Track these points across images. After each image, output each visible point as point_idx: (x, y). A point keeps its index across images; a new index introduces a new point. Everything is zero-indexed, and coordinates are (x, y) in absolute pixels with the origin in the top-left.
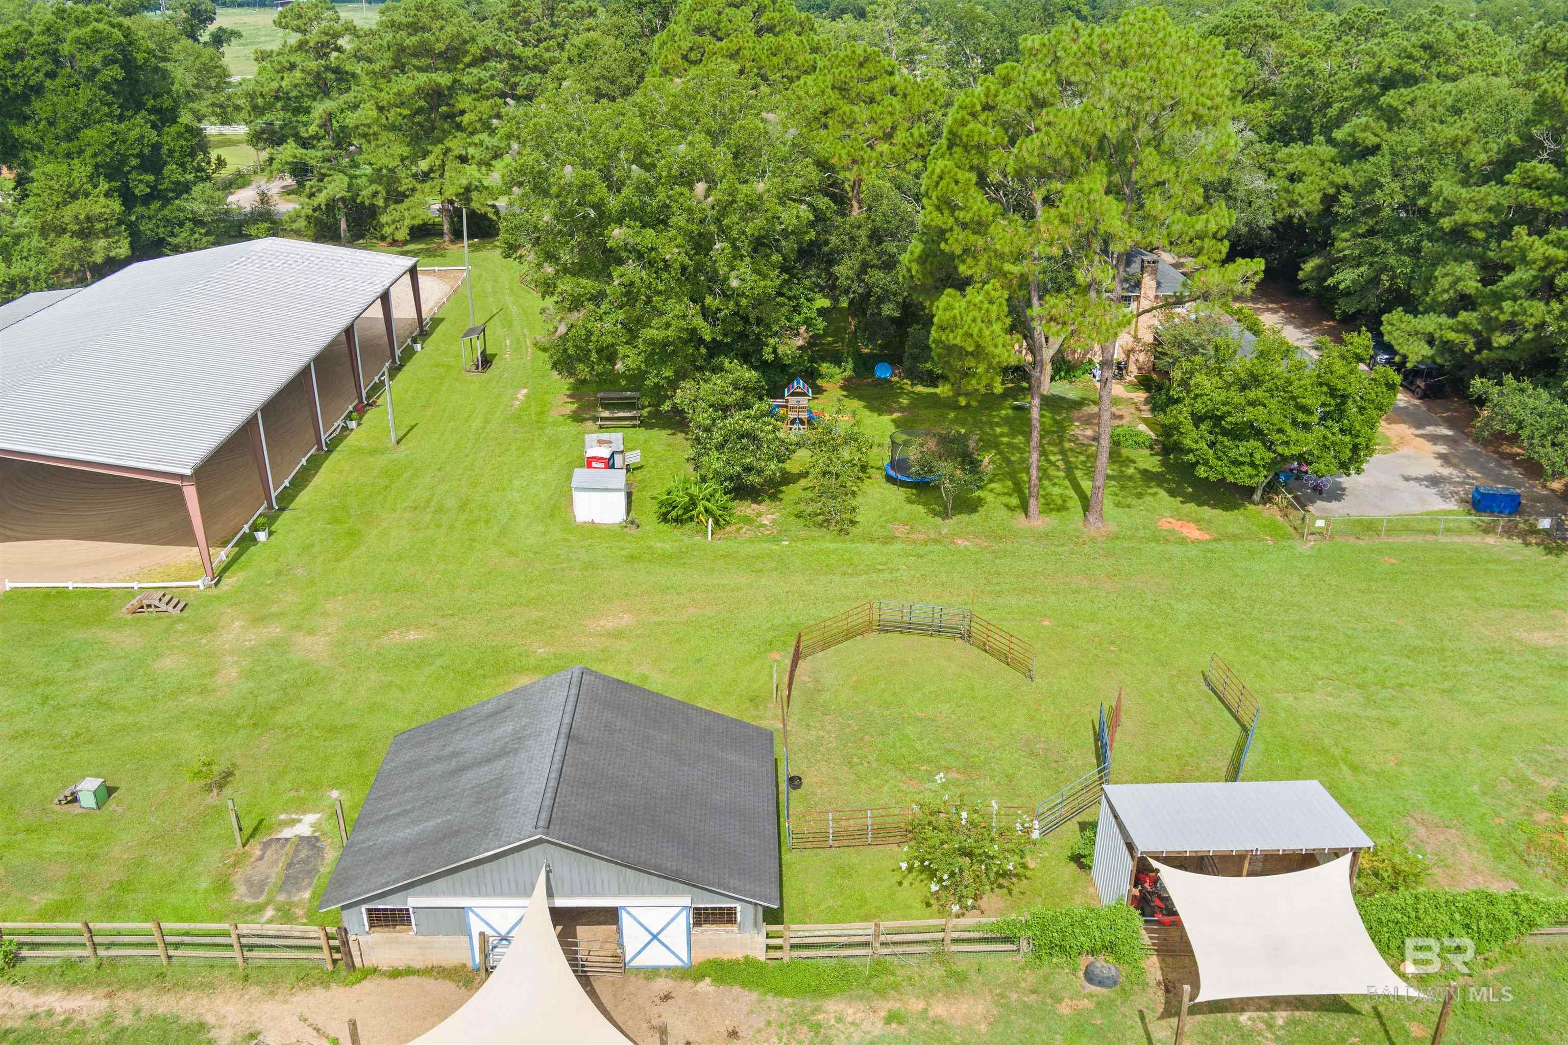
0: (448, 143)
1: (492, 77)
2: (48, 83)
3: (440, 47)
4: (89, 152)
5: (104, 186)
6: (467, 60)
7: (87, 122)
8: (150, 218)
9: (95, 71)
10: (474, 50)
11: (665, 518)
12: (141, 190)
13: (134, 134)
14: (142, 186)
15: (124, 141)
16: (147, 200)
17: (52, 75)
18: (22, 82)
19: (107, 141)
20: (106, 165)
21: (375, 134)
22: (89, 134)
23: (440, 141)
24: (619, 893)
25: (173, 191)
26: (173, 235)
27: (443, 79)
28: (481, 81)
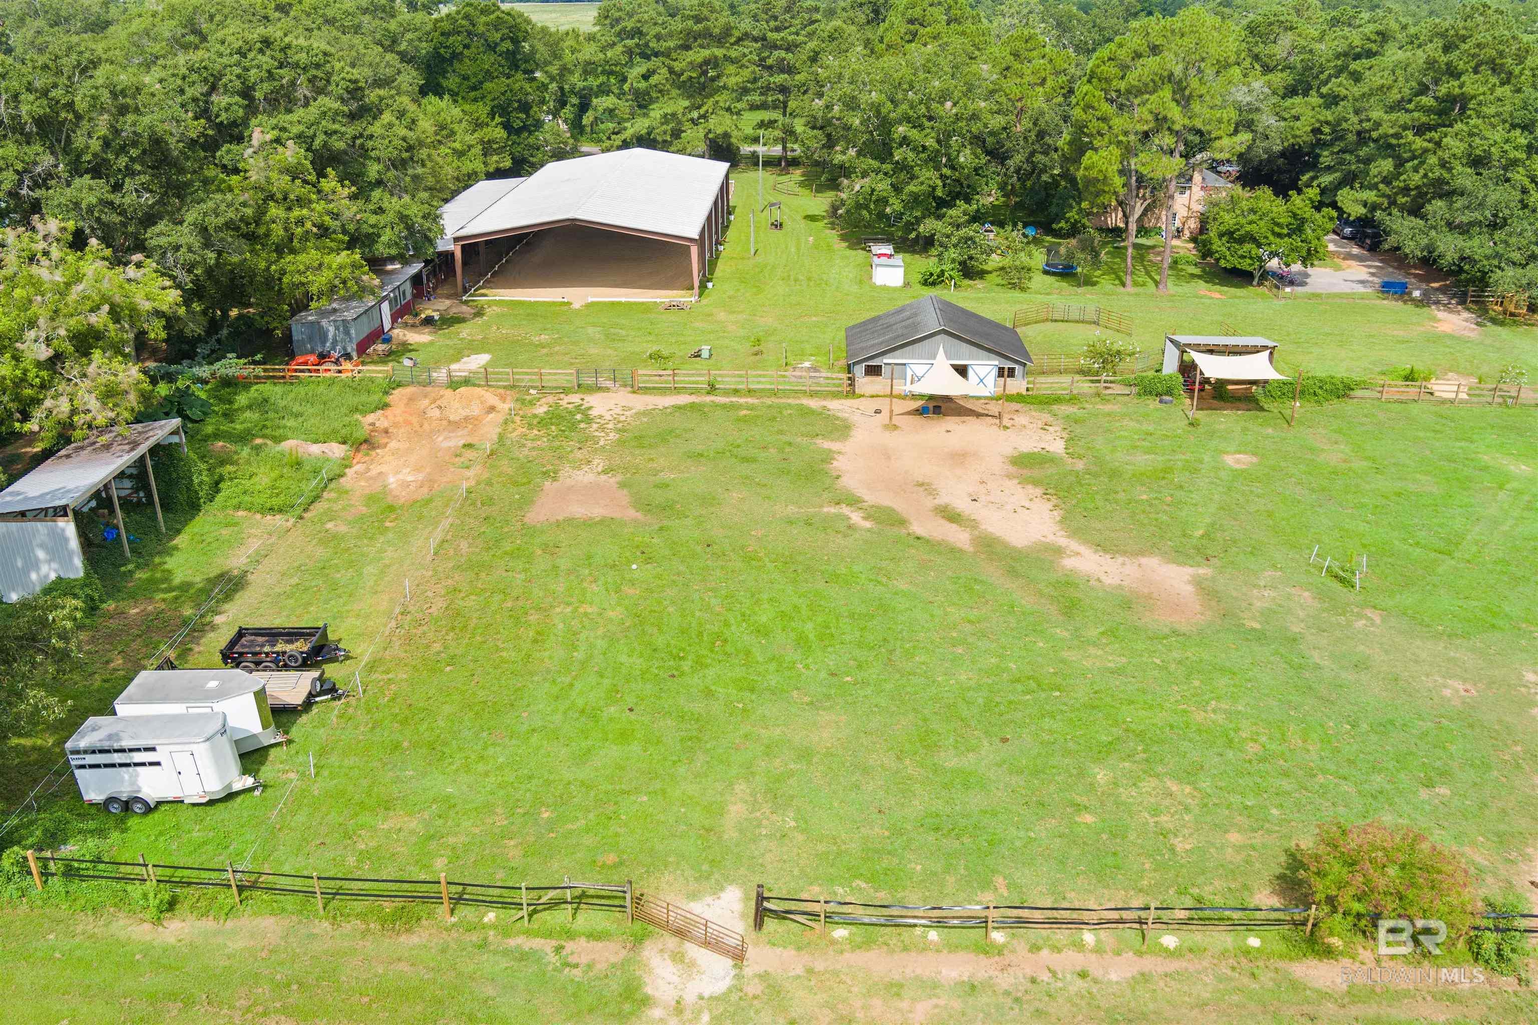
0: (717, 98)
1: (751, 53)
2: (466, 52)
3: (716, 31)
4: (489, 97)
5: (498, 119)
6: (733, 40)
7: (489, 76)
8: (519, 144)
9: (496, 45)
10: (737, 34)
11: (925, 283)
12: (517, 124)
13: (517, 86)
14: (518, 122)
15: (511, 91)
16: (519, 132)
17: (466, 47)
18: (450, 51)
19: (503, 90)
20: (499, 106)
21: (668, 90)
22: (488, 85)
23: (712, 96)
24: (969, 359)
25: (534, 126)
26: (532, 156)
27: (719, 52)
28: (745, 55)
